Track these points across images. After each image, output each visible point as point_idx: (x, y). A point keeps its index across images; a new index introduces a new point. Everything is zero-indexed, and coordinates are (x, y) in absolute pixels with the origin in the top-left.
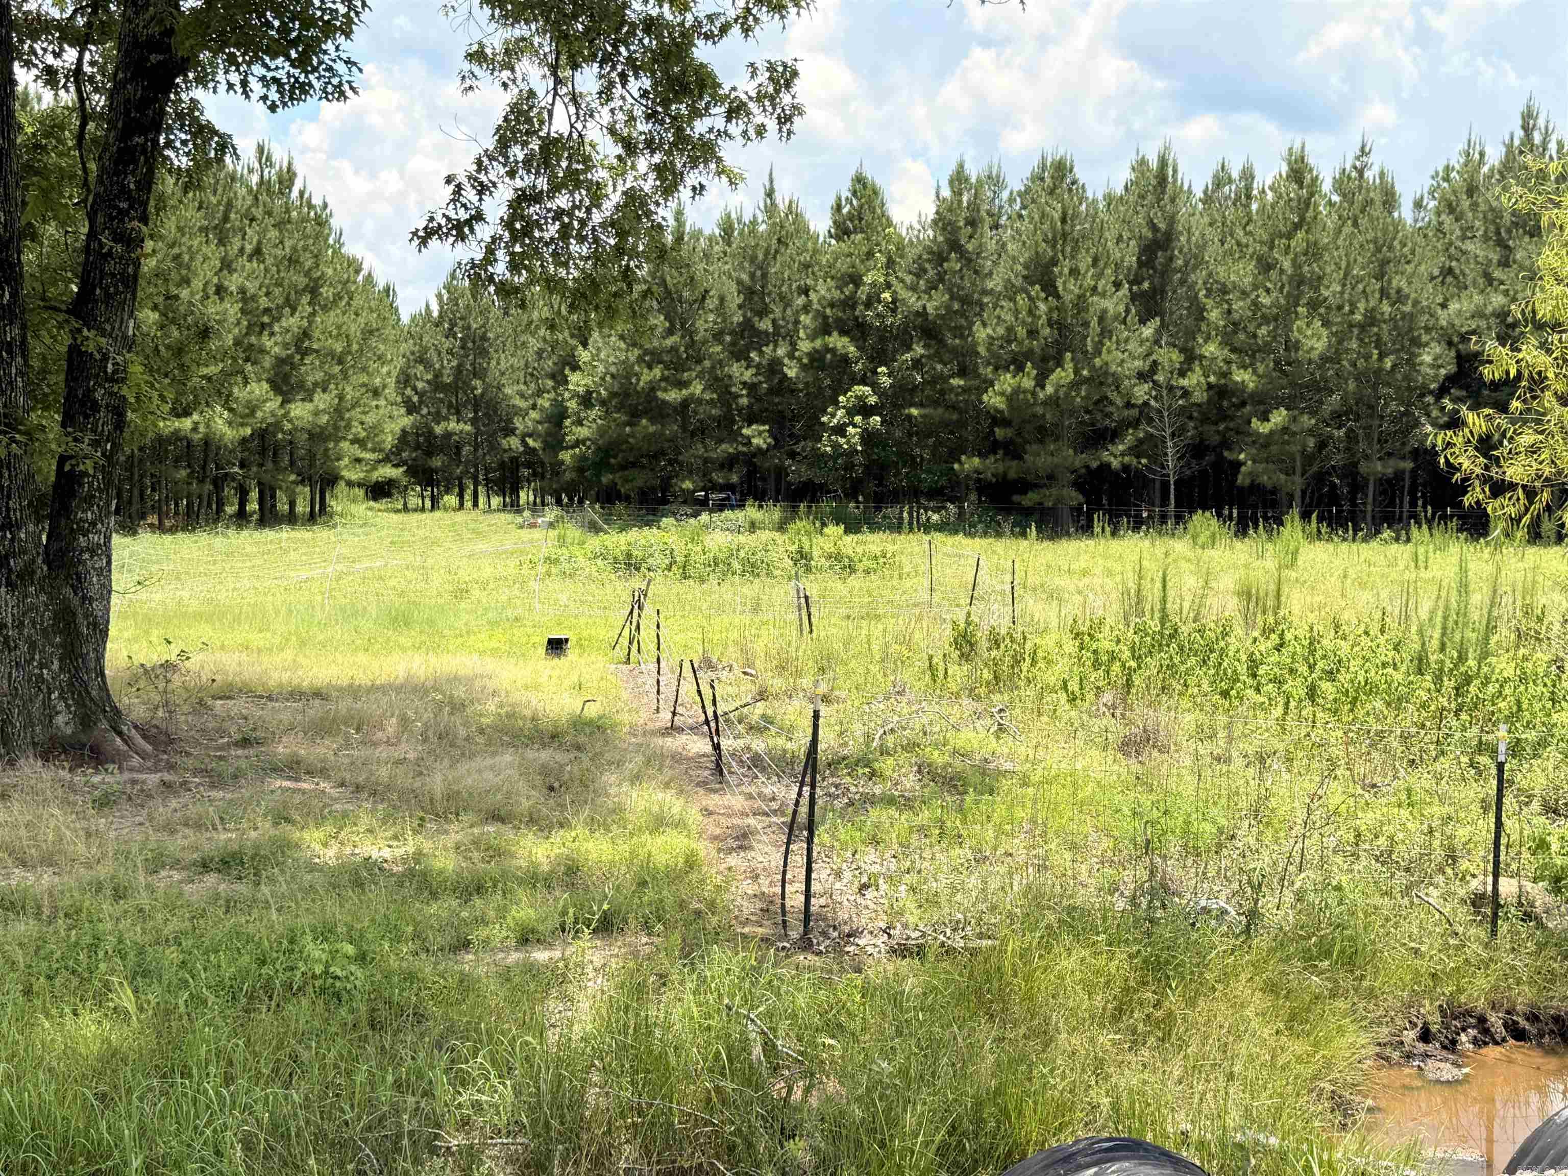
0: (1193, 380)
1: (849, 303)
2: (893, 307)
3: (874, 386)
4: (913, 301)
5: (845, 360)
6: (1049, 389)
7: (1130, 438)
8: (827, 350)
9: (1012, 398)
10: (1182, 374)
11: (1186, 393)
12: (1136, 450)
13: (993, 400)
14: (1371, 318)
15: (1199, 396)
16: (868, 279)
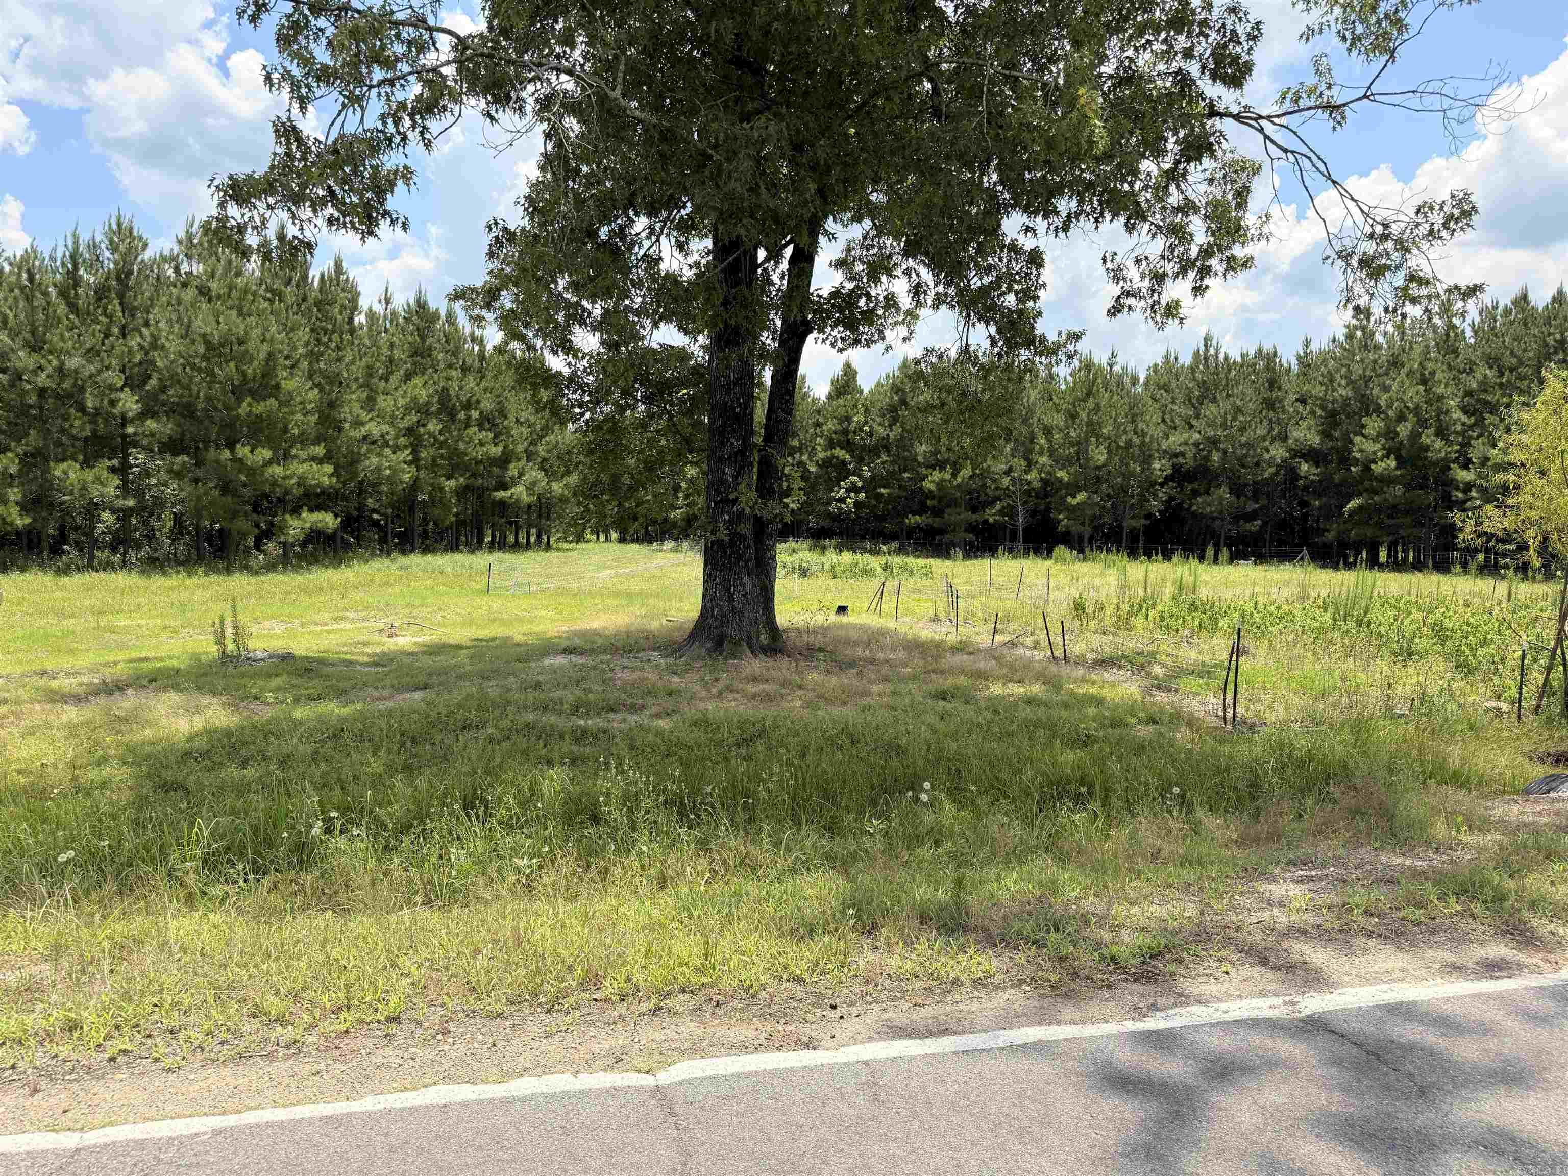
0: (1033, 476)
1: (846, 432)
2: (871, 434)
3: (860, 476)
4: (881, 431)
5: (844, 463)
6: (959, 480)
7: (998, 506)
8: (833, 457)
9: (940, 484)
10: (1026, 472)
11: (1029, 483)
12: (1001, 512)
13: (928, 485)
14: (1129, 444)
15: (1036, 485)
16: (855, 419)
